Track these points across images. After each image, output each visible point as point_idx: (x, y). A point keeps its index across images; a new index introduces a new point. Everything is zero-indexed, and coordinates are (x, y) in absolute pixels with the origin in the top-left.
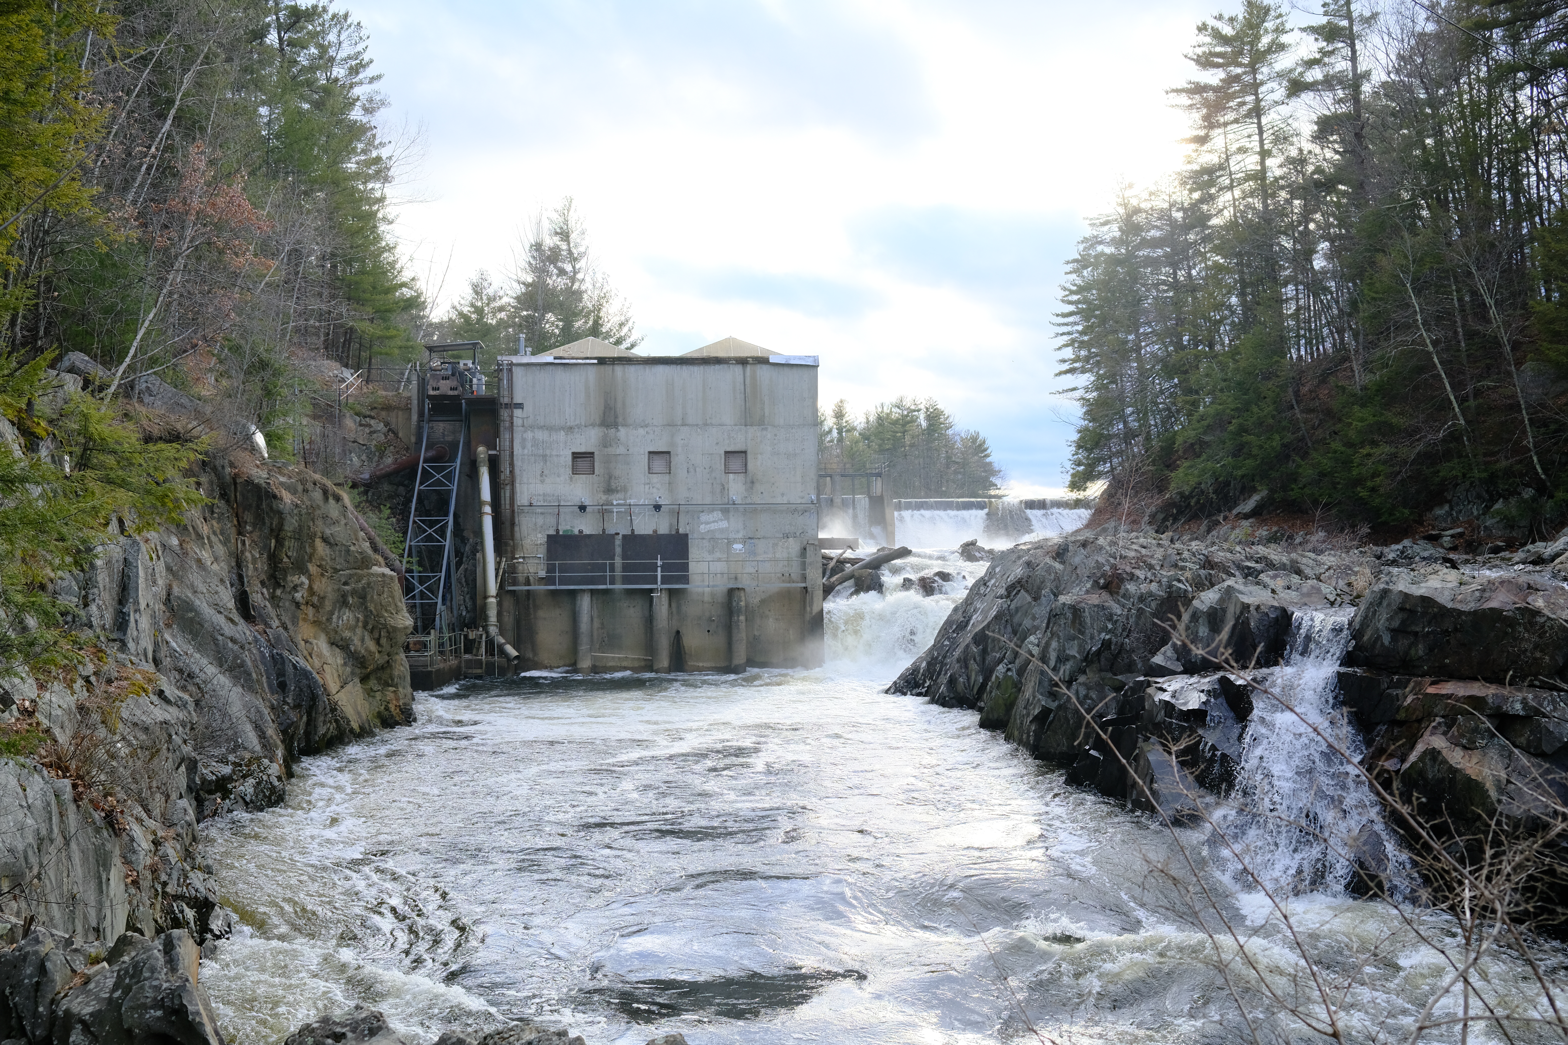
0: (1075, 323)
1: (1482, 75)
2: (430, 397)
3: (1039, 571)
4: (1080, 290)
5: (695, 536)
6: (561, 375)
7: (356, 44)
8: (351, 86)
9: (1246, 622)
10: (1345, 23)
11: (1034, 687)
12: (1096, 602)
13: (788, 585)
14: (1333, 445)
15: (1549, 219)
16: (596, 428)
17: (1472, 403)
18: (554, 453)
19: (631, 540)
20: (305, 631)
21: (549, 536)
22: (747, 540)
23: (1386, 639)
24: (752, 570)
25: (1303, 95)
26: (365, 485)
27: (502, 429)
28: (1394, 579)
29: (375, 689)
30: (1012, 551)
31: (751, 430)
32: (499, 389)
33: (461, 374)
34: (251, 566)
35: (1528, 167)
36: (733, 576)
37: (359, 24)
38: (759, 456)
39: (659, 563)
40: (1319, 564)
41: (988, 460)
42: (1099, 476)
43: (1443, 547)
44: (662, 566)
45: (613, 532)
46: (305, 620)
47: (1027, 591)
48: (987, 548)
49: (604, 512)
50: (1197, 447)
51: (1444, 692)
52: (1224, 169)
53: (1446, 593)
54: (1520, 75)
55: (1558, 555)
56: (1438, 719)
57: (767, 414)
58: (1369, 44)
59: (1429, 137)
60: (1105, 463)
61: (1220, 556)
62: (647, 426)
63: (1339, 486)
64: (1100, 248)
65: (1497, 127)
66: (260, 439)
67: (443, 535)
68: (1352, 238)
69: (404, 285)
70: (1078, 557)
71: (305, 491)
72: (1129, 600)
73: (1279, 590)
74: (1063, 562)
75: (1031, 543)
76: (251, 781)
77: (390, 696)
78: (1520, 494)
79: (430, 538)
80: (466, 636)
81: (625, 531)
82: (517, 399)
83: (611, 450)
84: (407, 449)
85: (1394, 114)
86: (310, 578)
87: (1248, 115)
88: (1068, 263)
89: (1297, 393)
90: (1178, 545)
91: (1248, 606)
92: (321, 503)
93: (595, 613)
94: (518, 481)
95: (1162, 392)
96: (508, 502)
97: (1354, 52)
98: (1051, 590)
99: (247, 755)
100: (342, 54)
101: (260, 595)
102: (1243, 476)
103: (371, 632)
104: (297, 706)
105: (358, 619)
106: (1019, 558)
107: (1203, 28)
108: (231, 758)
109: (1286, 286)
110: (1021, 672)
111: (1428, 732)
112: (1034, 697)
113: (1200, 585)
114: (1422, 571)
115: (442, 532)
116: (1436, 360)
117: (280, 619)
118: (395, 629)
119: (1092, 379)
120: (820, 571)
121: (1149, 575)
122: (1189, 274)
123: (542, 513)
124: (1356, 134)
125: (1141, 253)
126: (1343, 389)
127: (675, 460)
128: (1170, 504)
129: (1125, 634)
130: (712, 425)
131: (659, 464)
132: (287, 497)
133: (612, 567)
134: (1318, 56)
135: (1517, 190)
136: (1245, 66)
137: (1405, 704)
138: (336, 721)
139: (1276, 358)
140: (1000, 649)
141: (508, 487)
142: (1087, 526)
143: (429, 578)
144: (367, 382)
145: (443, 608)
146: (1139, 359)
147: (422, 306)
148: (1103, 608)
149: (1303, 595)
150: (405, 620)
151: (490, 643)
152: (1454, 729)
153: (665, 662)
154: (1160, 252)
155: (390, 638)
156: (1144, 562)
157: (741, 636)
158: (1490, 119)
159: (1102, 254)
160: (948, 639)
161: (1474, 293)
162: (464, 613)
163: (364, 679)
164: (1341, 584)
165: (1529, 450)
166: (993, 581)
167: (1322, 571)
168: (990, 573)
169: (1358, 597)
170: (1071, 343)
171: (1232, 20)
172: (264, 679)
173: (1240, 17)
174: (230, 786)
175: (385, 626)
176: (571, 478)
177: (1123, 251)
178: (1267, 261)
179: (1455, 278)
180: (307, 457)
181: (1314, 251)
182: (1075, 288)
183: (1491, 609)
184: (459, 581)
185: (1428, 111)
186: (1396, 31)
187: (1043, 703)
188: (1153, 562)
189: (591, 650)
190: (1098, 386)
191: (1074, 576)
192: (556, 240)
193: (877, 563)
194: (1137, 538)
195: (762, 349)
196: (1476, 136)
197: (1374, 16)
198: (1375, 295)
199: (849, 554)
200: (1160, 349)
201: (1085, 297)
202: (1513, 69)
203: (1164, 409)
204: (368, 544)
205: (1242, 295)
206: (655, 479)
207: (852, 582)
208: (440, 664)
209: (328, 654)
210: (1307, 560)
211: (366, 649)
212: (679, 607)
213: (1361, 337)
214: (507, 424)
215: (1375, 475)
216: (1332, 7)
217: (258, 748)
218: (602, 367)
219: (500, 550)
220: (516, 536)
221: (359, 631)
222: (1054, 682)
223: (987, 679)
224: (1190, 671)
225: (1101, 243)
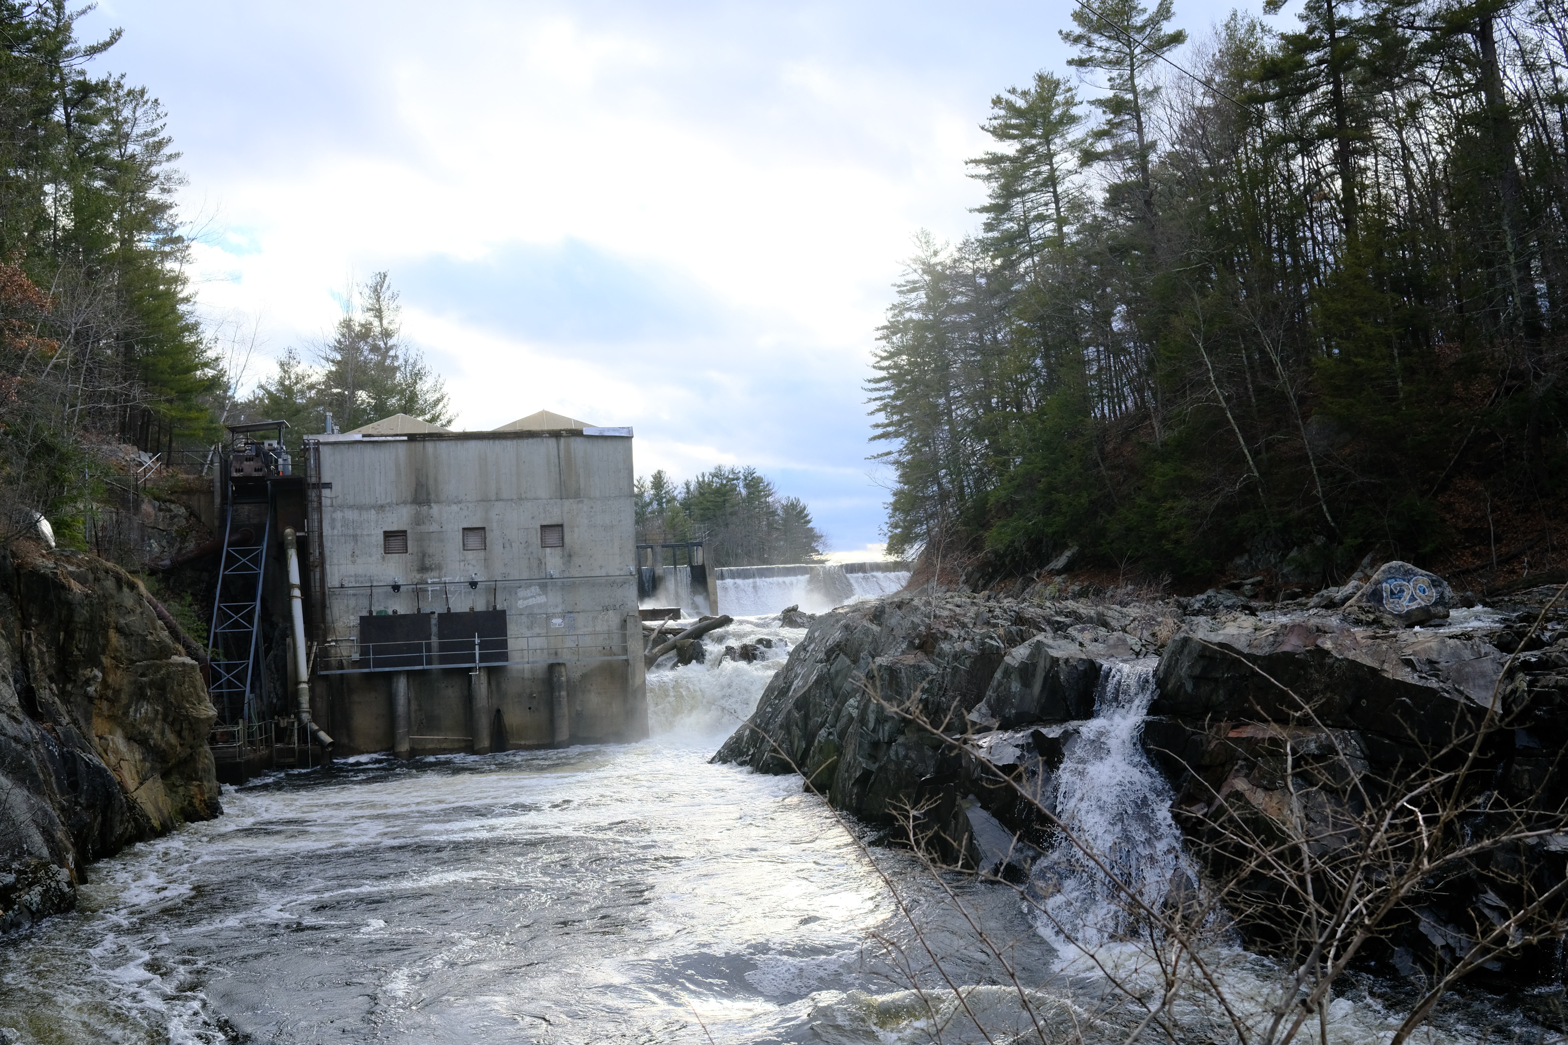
0: (887, 389)
1: (1258, 145)
2: (234, 479)
3: (858, 635)
4: (891, 355)
5: (513, 612)
6: (369, 453)
7: (153, 121)
8: (150, 164)
9: (1057, 675)
10: (1129, 96)
11: (854, 750)
12: (912, 662)
13: (610, 658)
14: (1138, 500)
15: (1325, 280)
16: (408, 506)
17: (1264, 456)
18: (365, 533)
19: (448, 619)
20: (100, 725)
21: (362, 618)
22: (567, 614)
23: (1189, 687)
24: (573, 645)
25: (1095, 165)
26: (163, 572)
27: (310, 509)
28: (1194, 627)
29: (178, 784)
30: (829, 615)
31: (568, 504)
32: (306, 470)
33: (266, 455)
34: (37, 661)
35: (1304, 232)
36: (553, 651)
37: (156, 100)
38: (576, 529)
39: (477, 641)
40: (1125, 616)
41: (810, 525)
42: (917, 537)
43: (1244, 595)
44: (479, 644)
45: (428, 611)
46: (100, 715)
47: (846, 654)
48: (809, 612)
49: (418, 592)
50: (1009, 506)
51: (1244, 735)
52: (1024, 236)
53: (1243, 639)
54: (1292, 145)
55: (1348, 598)
56: (1240, 762)
57: (582, 486)
58: (1153, 116)
59: (1212, 204)
60: (922, 525)
61: (1031, 612)
62: (460, 502)
63: (1146, 540)
64: (907, 315)
65: (1274, 193)
66: (46, 527)
67: (251, 623)
68: (1147, 300)
69: (206, 365)
70: (894, 619)
71: (97, 580)
72: (943, 659)
73: (1086, 643)
74: (880, 625)
75: (848, 606)
76: (38, 889)
77: (194, 790)
78: (1312, 541)
79: (236, 624)
80: (277, 725)
81: (440, 609)
82: (325, 479)
83: (424, 528)
84: (211, 533)
85: (1179, 182)
86: (103, 670)
87: (1044, 184)
88: (878, 329)
89: (1101, 451)
90: (992, 603)
91: (1058, 659)
92: (114, 592)
93: (412, 695)
94: (328, 562)
95: (974, 453)
96: (318, 584)
97: (1140, 124)
98: (870, 652)
99: (34, 862)
100: (138, 131)
101: (47, 691)
102: (1054, 533)
103: (172, 724)
104: (90, 807)
105: (157, 711)
106: (838, 621)
107: (997, 102)
108: (15, 865)
109: (1087, 348)
110: (842, 735)
111: (1231, 776)
112: (855, 760)
113: (1012, 641)
114: (1223, 619)
115: (249, 618)
116: (1229, 415)
117: (71, 716)
118: (198, 720)
119: (906, 442)
120: (641, 642)
121: (962, 633)
122: (995, 338)
123: (354, 595)
124: (1146, 202)
125: (948, 319)
126: (1145, 445)
127: (490, 536)
128: (985, 564)
129: (941, 693)
130: (526, 499)
131: (474, 540)
132: (76, 587)
133: (429, 648)
134: (1106, 127)
135: (1296, 254)
136: (1040, 137)
137: (1210, 749)
138: (136, 820)
139: (1080, 418)
140: (822, 713)
141: (318, 569)
142: (905, 589)
143: (237, 666)
144: (167, 466)
145: (252, 696)
146: (950, 422)
147: (227, 387)
148: (919, 668)
149: (1109, 647)
150: (209, 710)
151: (303, 729)
152: (1256, 771)
153: (486, 743)
154: (966, 317)
155: (192, 730)
156: (958, 621)
157: (564, 711)
158: (1267, 187)
159: (911, 320)
160: (771, 705)
161: (1263, 352)
162: (275, 701)
163: (165, 775)
164: (1146, 634)
165: (1319, 499)
166: (812, 646)
167: (1128, 622)
168: (810, 638)
169: (1163, 646)
170: (884, 408)
171: (1024, 94)
172: (53, 779)
173: (1033, 91)
174: (13, 896)
175: (187, 717)
176: (383, 558)
177: (931, 317)
178: (1068, 323)
179: (1244, 337)
180: (99, 545)
181: (1111, 314)
182: (885, 354)
183: (1284, 653)
184: (268, 667)
185: (1211, 179)
186: (1177, 103)
187: (864, 765)
188: (966, 620)
189: (409, 733)
190: (911, 449)
191: (891, 637)
192: (370, 317)
193: (699, 633)
194: (952, 597)
195: (576, 422)
196: (1257, 203)
197: (1157, 89)
198: (1168, 354)
199: (671, 624)
200: (969, 412)
201: (895, 363)
202: (1285, 139)
203: (976, 470)
204: (166, 633)
205: (1046, 357)
206: (470, 555)
207: (674, 652)
208: (250, 754)
209: (125, 750)
210: (1113, 612)
211: (168, 743)
212: (498, 685)
213: (1159, 396)
214: (315, 505)
215: (1178, 528)
216: (1118, 81)
217: (45, 852)
218: (413, 444)
219: (310, 635)
220: (329, 618)
221: (158, 724)
222: (876, 745)
223: (809, 744)
224: (1003, 727)
225: (909, 309)
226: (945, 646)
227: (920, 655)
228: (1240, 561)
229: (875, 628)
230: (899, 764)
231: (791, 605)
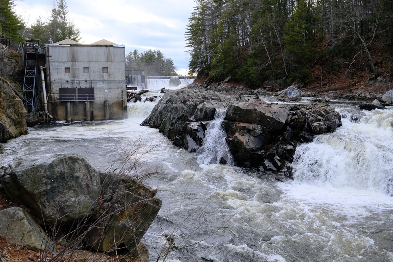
0: (190, 34)
2: (27, 54)
3: (173, 98)
4: (190, 26)
5: (96, 88)
6: (61, 49)
9: (207, 111)
11: (168, 124)
12: (181, 106)
13: (119, 100)
14: (245, 67)
16: (70, 62)
17: (273, 58)
18: (60, 68)
19: (80, 89)
21: (59, 88)
22: (108, 89)
23: (231, 115)
24: (110, 96)
26: (10, 76)
27: (46, 62)
29: (18, 127)
31: (109, 63)
32: (45, 52)
33: (35, 48)
36: (105, 98)
38: (111, 69)
39: (87, 95)
41: (173, 65)
42: (196, 72)
45: (75, 87)
47: (170, 102)
48: (166, 90)
49: (73, 83)
50: (216, 66)
51: (240, 125)
53: (242, 106)
56: (238, 130)
57: (112, 59)
60: (197, 69)
61: (207, 96)
62: (83, 61)
63: (246, 76)
67: (33, 89)
70: (180, 95)
72: (187, 105)
73: (214, 104)
77: (22, 128)
78: (283, 78)
79: (29, 89)
80: (39, 113)
81: (78, 87)
82: (50, 55)
83: (74, 67)
84: (22, 66)
88: (189, 19)
89: (238, 54)
91: (208, 108)
92: (2, 84)
93: (72, 107)
94: (51, 75)
96: (49, 80)
98: (175, 102)
102: (225, 73)
103: (17, 114)
105: (13, 111)
110: (167, 121)
111: (236, 133)
112: (168, 126)
113: (201, 102)
115: (32, 88)
116: (266, 48)
118: (22, 113)
119: (193, 48)
120: (126, 96)
121: (192, 100)
123: (57, 83)
127: (90, 70)
128: (210, 79)
129: (186, 113)
130: (99, 61)
131: (86, 71)
133: (76, 96)
137: (233, 127)
138: (9, 135)
141: (49, 76)
142: (192, 84)
143: (29, 99)
144: (10, 49)
145: (33, 106)
149: (219, 105)
150: (25, 111)
151: (46, 114)
152: (240, 132)
153: (89, 119)
154: (209, 17)
155: (21, 115)
157: (108, 112)
159: (197, 17)
160: (154, 113)
162: (39, 107)
163: (15, 125)
165: (285, 69)
170: (189, 39)
175: (20, 112)
176: (64, 74)
177: (201, 17)
184: (37, 99)
187: (170, 127)
189: (71, 116)
190: (194, 50)
192: (60, 9)
193: (141, 94)
199: (134, 91)
201: (192, 28)
204: (15, 93)
206: (85, 74)
207: (134, 99)
208: (33, 120)
209: (6, 119)
211: (16, 118)
212: (92, 105)
214: (48, 61)
218: (71, 47)
219: (47, 92)
220: (51, 88)
221: (13, 114)
222: (172, 123)
223: (161, 122)
224: (196, 121)
225: (197, 14)
226: (188, 103)
227: (183, 104)
228: (266, 82)
229: (177, 96)
230: (177, 127)
231: (163, 88)
